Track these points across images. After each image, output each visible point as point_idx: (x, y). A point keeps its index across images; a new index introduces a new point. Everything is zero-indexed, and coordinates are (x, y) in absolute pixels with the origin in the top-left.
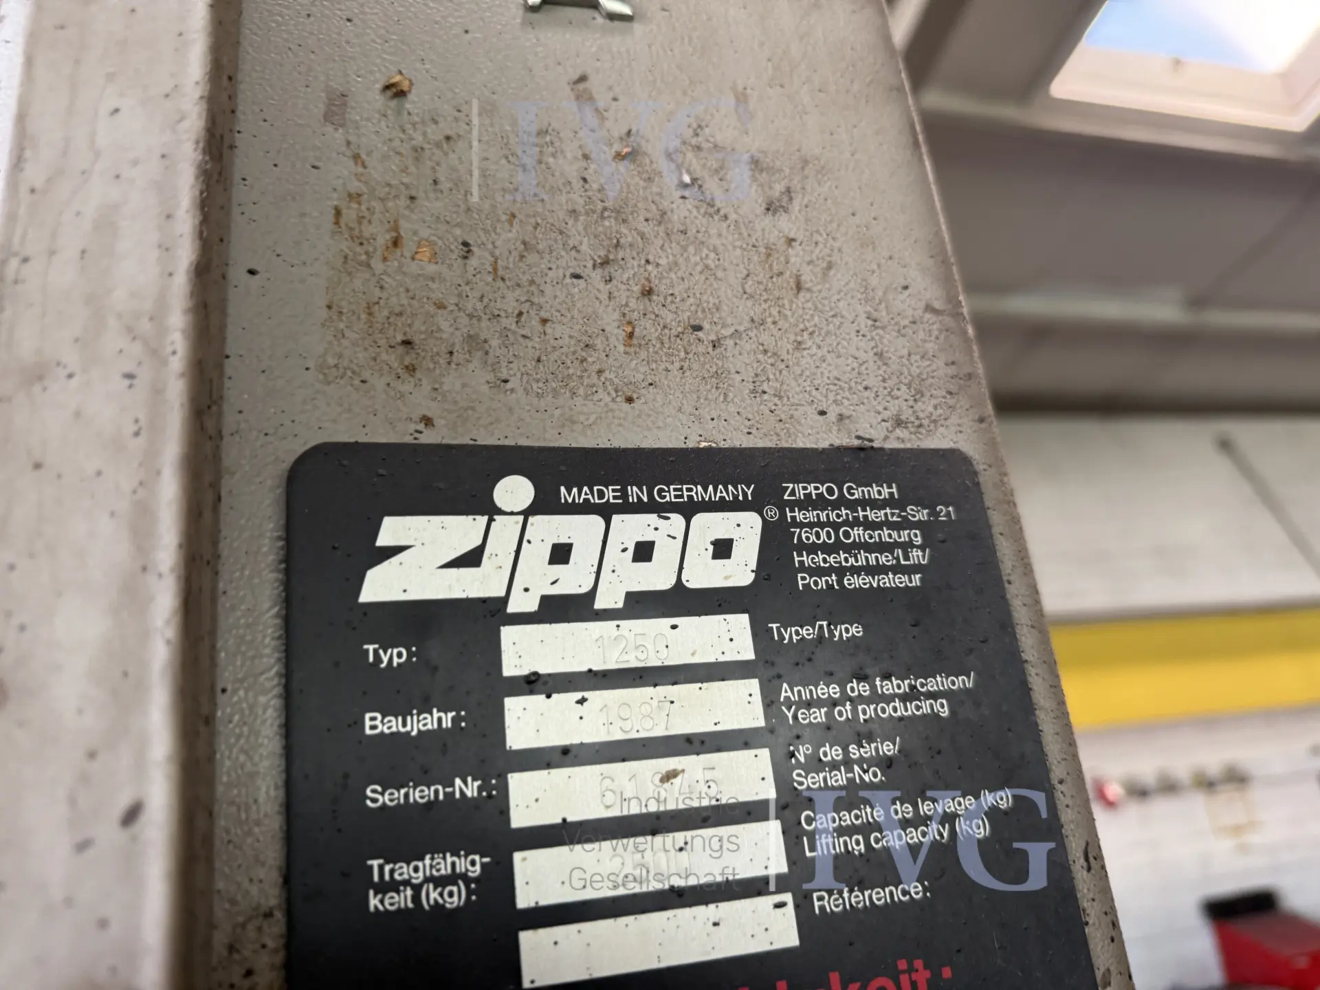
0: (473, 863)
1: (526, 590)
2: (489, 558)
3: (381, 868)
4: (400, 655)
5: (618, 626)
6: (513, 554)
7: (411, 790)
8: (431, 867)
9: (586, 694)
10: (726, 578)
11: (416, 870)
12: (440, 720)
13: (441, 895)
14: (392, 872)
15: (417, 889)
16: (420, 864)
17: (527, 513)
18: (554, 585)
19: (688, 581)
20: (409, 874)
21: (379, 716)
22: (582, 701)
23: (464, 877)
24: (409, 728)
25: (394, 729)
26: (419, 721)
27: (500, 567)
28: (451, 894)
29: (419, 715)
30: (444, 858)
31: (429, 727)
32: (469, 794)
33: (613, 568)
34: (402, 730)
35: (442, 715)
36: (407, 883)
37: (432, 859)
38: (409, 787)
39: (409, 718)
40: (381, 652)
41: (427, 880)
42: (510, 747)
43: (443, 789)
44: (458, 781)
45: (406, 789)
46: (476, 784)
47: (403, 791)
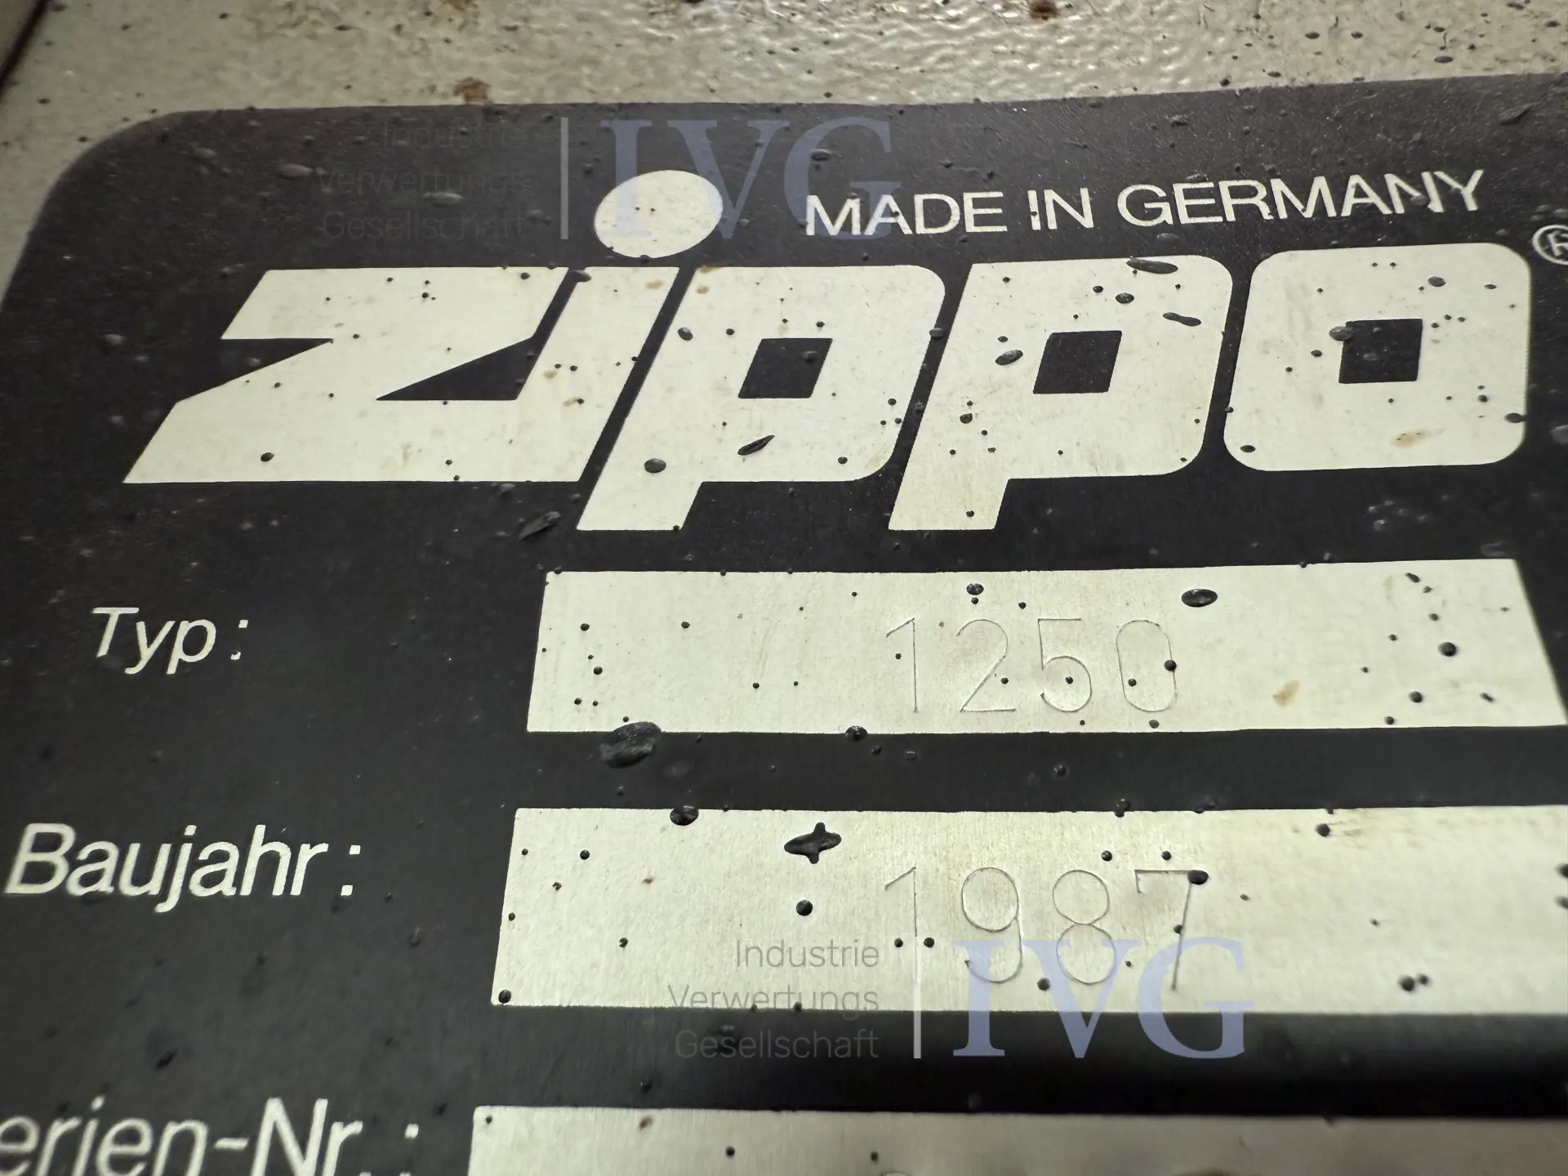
1: (654, 467)
2: (550, 376)
4: (194, 642)
5: (975, 590)
6: (629, 366)
7: (92, 1126)
9: (833, 821)
10: (1404, 440)
12: (269, 863)
17: (688, 263)
18: (750, 458)
19: (1249, 449)
21: (68, 834)
22: (813, 845)
24: (153, 887)
25: (104, 886)
26: (194, 864)
27: (581, 401)
29: (199, 843)
31: (226, 888)
32: (304, 1168)
33: (967, 411)
34: (128, 889)
35: (283, 850)
38: (86, 1115)
39: (165, 850)
40: (141, 627)
42: (505, 997)
43: (212, 1139)
44: (275, 1112)
45: (73, 1123)
46: (341, 1133)
47: (58, 1129)
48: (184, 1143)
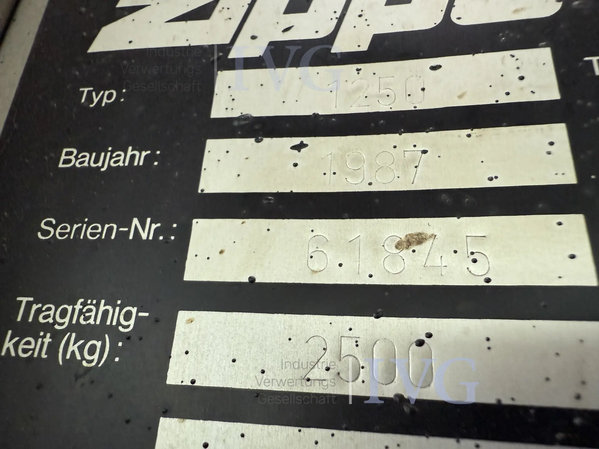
0: (128, 316)
1: (254, 38)
2: (220, 11)
3: (29, 305)
4: (110, 96)
5: (358, 70)
6: (247, 7)
7: (85, 225)
8: (81, 312)
9: (306, 140)
10: (516, 11)
11: (63, 314)
12: (133, 157)
13: (81, 349)
14: (39, 311)
15: (57, 336)
16: (70, 308)
18: (286, 33)
19: (459, 18)
20: (54, 318)
21: (75, 151)
22: (299, 147)
23: (113, 331)
24: (100, 164)
25: (86, 164)
26: (111, 158)
27: (230, 19)
28: (92, 351)
29: (112, 152)
30: (97, 306)
31: (121, 164)
32: (144, 236)
33: (361, 13)
34: (92, 165)
35: (137, 153)
36: (48, 328)
37: (84, 304)
38: (83, 223)
39: (103, 154)
40: (94, 94)
41: (71, 328)
42: (202, 190)
43: (118, 229)
44: (136, 221)
45: (80, 225)
46: (154, 226)
47: (75, 226)
48: (110, 230)
